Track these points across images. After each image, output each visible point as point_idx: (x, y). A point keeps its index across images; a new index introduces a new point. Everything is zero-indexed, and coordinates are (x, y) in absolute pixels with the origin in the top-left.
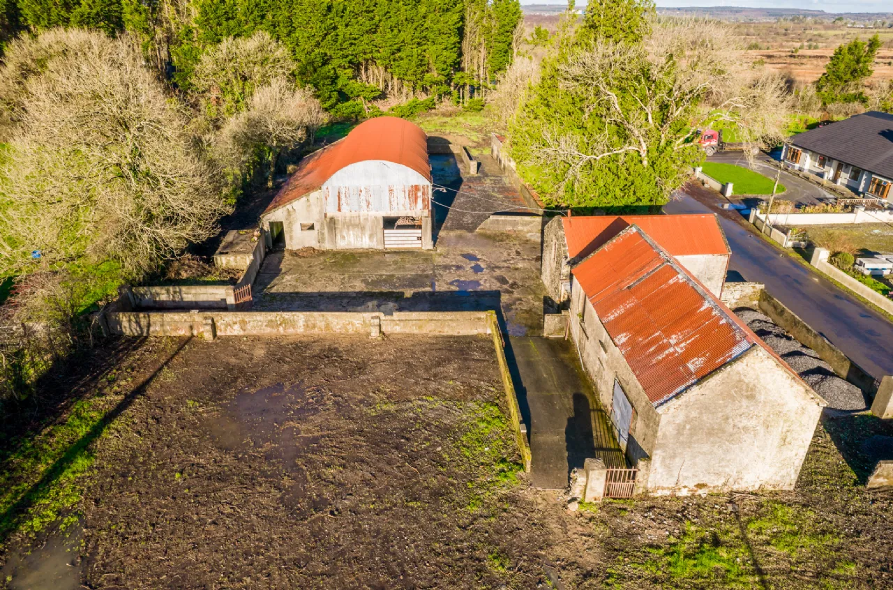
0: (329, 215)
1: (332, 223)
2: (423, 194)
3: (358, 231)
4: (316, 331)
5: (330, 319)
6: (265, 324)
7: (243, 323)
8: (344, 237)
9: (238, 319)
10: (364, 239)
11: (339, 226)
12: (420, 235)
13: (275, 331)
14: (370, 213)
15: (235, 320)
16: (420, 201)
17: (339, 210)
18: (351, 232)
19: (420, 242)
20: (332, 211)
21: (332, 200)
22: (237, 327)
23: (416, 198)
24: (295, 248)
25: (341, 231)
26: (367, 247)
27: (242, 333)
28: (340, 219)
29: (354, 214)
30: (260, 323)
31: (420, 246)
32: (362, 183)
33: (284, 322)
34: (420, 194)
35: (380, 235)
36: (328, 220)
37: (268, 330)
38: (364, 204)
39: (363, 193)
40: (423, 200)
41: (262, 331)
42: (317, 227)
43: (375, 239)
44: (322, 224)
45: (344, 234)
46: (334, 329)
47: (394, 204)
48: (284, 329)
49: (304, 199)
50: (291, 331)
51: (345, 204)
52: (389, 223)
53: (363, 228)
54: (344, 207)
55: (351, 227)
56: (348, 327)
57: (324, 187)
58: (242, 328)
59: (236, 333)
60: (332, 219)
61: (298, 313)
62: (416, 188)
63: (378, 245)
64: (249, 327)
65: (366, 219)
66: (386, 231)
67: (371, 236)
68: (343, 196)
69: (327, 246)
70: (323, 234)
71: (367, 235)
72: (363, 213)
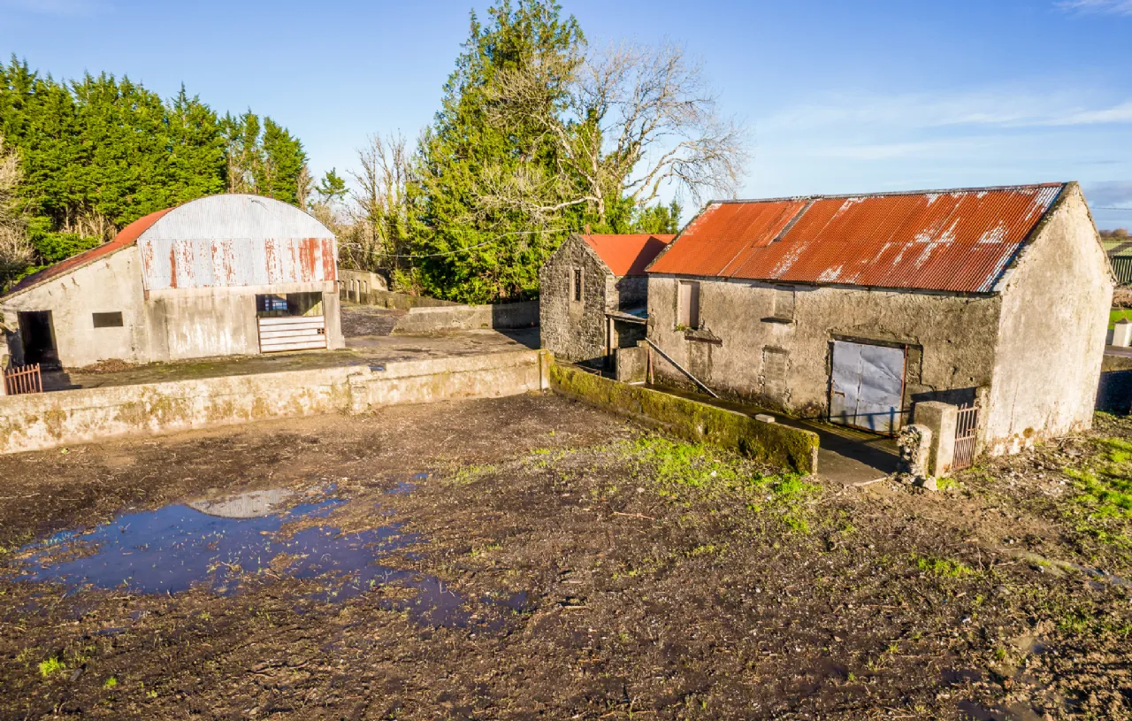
0: (154, 295)
1: (159, 312)
2: (324, 254)
3: (210, 323)
4: (235, 419)
5: (264, 387)
6: (113, 413)
7: (56, 417)
8: (184, 337)
9: (42, 409)
10: (222, 338)
11: (174, 315)
12: (322, 326)
13: (137, 429)
14: (232, 289)
15: (32, 412)
16: (319, 265)
17: (174, 285)
18: (198, 327)
19: (322, 337)
20: (159, 287)
21: (160, 265)
22: (39, 429)
23: (313, 261)
24: (80, 364)
25: (178, 325)
26: (229, 353)
27: (51, 443)
28: (175, 301)
29: (202, 291)
30: (100, 414)
31: (323, 345)
32: (217, 235)
33: (163, 404)
34: (318, 253)
35: (252, 329)
36: (152, 303)
37: (121, 429)
38: (222, 273)
39: (220, 251)
40: (325, 264)
41: (105, 433)
42: (128, 319)
43: (243, 337)
44: (140, 313)
45: (185, 330)
46: (273, 409)
47: (276, 272)
48: (162, 422)
49: (101, 263)
50: (177, 424)
51: (184, 274)
52: (265, 306)
53: (220, 319)
54: (183, 279)
55: (196, 319)
56: (302, 401)
57: (142, 242)
58: (50, 431)
59: (33, 446)
60: (159, 302)
61: (192, 382)
62: (311, 244)
63: (248, 347)
64: (70, 425)
65: (226, 301)
66: (262, 321)
67: (236, 332)
68: (180, 259)
69: (151, 354)
70: (141, 333)
71: (228, 331)
72: (220, 289)
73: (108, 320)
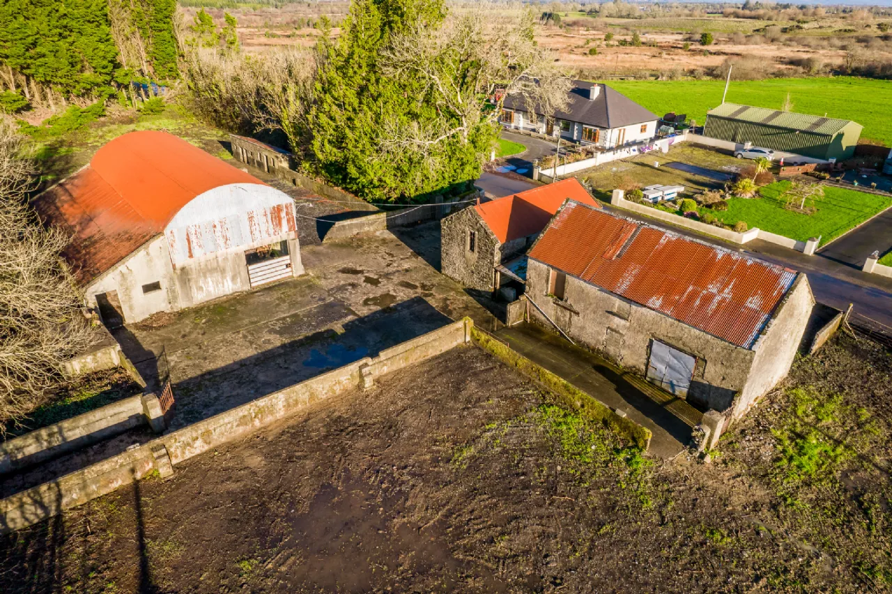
0: (179, 265)
1: (184, 276)
2: (287, 214)
3: (217, 276)
4: (300, 407)
5: (314, 386)
6: (235, 424)
7: (207, 435)
8: (201, 288)
9: (200, 432)
10: (225, 283)
11: (193, 276)
12: (289, 262)
13: (249, 428)
14: (229, 250)
15: (194, 435)
16: (284, 222)
17: (191, 256)
18: (209, 279)
19: (289, 269)
20: (181, 260)
21: (181, 246)
22: (198, 443)
23: (280, 224)
24: (139, 319)
25: (197, 282)
26: (231, 292)
27: (206, 448)
28: (193, 266)
29: (210, 256)
30: (229, 426)
31: (290, 274)
32: (215, 217)
33: (261, 412)
34: (283, 214)
35: (244, 273)
36: (178, 272)
37: (241, 430)
38: (221, 242)
39: (218, 228)
40: (288, 221)
41: (233, 435)
42: (164, 285)
43: (239, 280)
44: (171, 279)
45: (201, 284)
46: (320, 397)
47: (257, 233)
48: (261, 420)
49: (141, 254)
50: (269, 419)
51: (197, 247)
52: (254, 257)
53: (223, 271)
54: (197, 252)
55: (208, 275)
57: (167, 231)
58: (206, 442)
59: (197, 452)
60: (183, 269)
61: (275, 395)
62: (277, 210)
63: (243, 285)
64: (215, 436)
65: (226, 259)
66: (250, 267)
67: (234, 279)
68: (193, 238)
69: (182, 304)
70: (173, 291)
71: (229, 279)
72: (221, 252)
73: (152, 287)
